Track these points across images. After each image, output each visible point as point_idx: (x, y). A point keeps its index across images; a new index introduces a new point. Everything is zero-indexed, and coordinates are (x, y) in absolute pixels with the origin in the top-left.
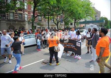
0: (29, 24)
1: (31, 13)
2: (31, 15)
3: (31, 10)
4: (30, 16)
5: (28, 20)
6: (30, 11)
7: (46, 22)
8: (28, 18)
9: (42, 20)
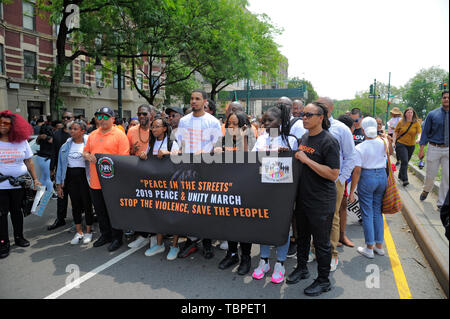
0: (10, 90)
1: (22, 38)
2: (21, 50)
3: (21, 25)
4: (18, 53)
5: (7, 70)
6: (18, 29)
7: (89, 84)
8: (6, 62)
9: (74, 78)
